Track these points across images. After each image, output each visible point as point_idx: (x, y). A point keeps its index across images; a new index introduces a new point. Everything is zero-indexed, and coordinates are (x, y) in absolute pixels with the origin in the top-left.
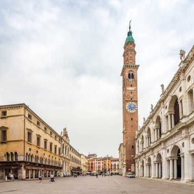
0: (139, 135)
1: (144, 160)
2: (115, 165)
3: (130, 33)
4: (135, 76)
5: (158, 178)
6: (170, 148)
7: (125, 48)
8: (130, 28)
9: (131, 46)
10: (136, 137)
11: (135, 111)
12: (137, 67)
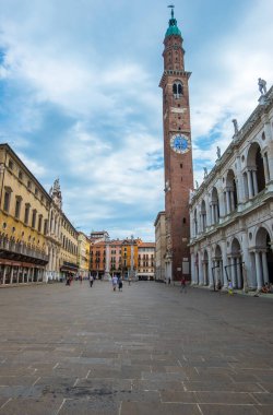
0: (196, 198)
1: (209, 250)
2: (146, 258)
3: (173, 22)
4: (184, 90)
5: (237, 288)
6: (254, 230)
7: (165, 43)
8: (172, 13)
9: (175, 42)
10: (190, 202)
11: (187, 150)
12: (187, 75)
